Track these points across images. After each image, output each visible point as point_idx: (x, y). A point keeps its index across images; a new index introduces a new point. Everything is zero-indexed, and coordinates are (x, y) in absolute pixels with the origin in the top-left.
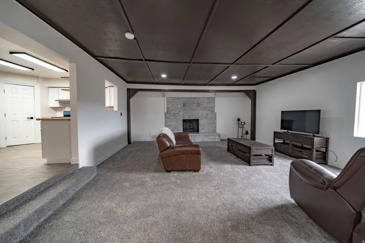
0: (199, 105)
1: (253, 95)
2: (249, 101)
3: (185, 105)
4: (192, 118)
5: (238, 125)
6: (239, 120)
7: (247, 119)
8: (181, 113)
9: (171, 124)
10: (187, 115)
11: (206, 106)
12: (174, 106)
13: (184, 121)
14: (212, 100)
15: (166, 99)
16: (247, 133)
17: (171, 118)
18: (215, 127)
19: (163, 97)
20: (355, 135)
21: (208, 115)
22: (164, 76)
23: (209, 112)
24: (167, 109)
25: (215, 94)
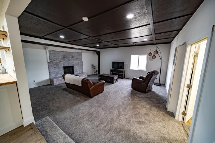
0: (73, 57)
1: (98, 53)
2: (97, 56)
3: (64, 56)
4: (69, 66)
5: (93, 67)
6: (93, 65)
7: (96, 64)
8: (62, 62)
9: (55, 71)
10: (66, 63)
11: (77, 57)
12: (55, 57)
13: (65, 68)
14: (80, 54)
15: (48, 51)
16: (97, 71)
17: (54, 66)
18: (83, 70)
19: (45, 49)
20: (131, 69)
21: (78, 63)
22: (62, 37)
23: (79, 62)
24: (50, 59)
25: (82, 51)
